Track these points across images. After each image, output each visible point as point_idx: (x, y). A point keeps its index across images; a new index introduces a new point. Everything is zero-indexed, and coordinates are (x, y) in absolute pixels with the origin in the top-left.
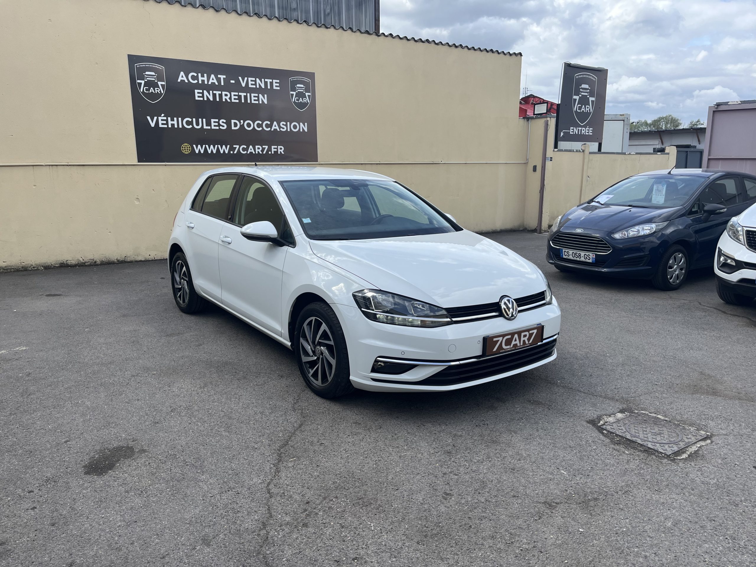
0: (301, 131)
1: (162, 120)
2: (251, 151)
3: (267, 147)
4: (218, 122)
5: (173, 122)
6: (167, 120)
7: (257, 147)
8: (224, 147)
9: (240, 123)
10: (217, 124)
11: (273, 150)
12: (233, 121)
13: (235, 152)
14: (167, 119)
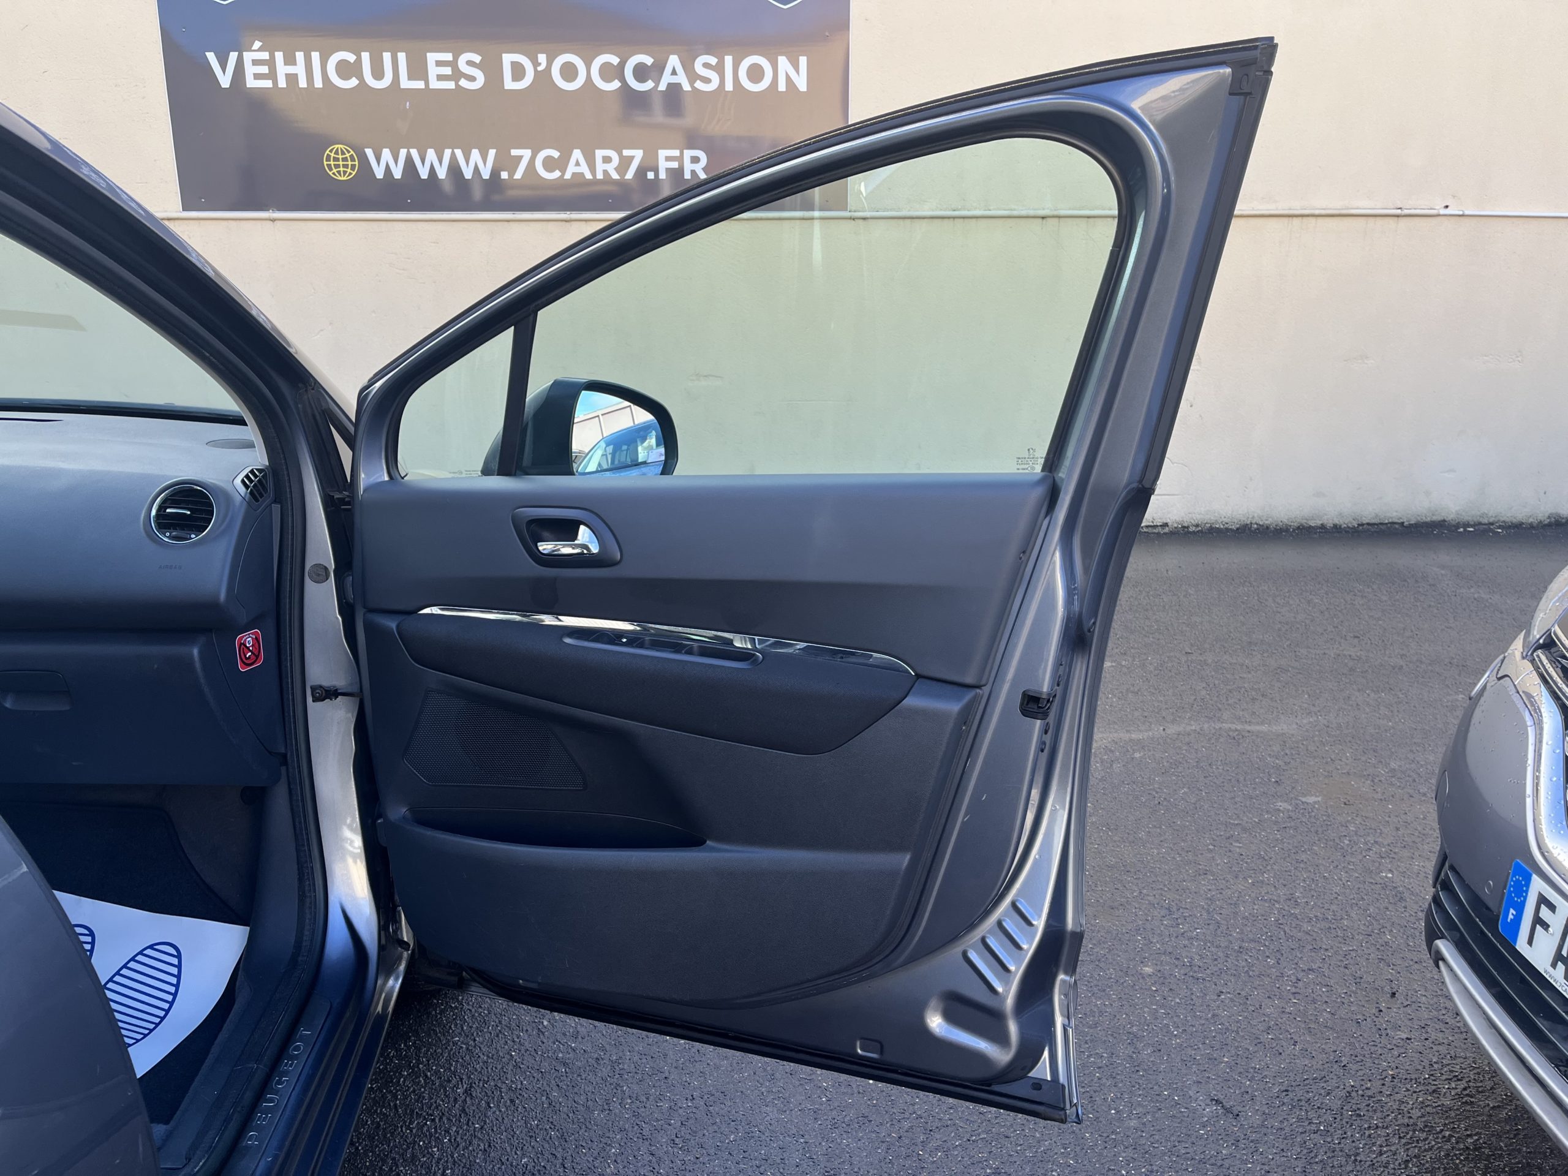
0: (782, 87)
1: (256, 62)
2: (578, 170)
3: (638, 155)
4: (453, 64)
5: (291, 70)
6: (271, 63)
7: (600, 154)
8: (475, 154)
9: (536, 64)
10: (447, 71)
11: (663, 165)
12: (508, 58)
13: (518, 175)
14: (272, 57)
